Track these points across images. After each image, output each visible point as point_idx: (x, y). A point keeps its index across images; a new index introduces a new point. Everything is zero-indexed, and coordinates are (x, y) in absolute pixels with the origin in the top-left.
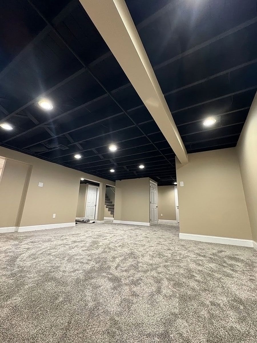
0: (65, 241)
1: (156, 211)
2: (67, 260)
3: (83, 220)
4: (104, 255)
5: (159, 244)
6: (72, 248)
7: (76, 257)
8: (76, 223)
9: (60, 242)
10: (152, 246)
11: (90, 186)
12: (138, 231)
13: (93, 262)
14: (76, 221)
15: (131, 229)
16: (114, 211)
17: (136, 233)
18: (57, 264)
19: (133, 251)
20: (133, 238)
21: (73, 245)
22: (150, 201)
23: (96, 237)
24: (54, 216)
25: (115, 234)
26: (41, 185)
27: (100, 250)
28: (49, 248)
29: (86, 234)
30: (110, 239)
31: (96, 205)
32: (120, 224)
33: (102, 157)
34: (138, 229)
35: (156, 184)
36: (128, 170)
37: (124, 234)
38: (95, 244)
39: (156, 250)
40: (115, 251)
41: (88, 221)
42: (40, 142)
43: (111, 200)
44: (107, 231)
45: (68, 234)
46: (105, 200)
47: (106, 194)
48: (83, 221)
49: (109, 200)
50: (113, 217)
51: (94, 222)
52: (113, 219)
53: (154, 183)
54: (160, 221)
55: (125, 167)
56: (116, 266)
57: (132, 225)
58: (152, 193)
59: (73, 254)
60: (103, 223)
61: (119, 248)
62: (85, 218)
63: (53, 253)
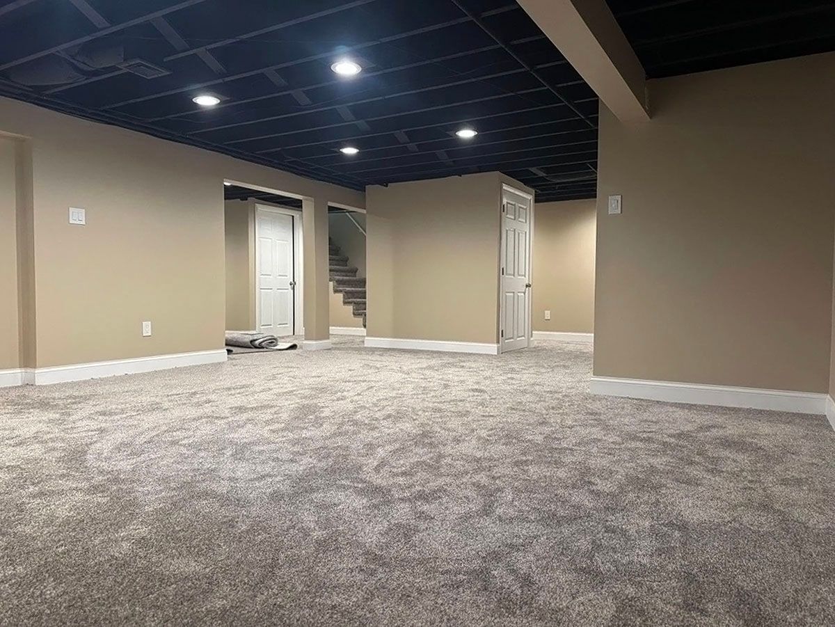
0: (208, 409)
1: (525, 299)
2: (232, 455)
3: (251, 339)
4: (339, 441)
5: (516, 409)
6: (238, 426)
7: (257, 448)
8: (229, 352)
9: (192, 412)
10: (492, 414)
11: (262, 209)
12: (451, 374)
13: (311, 457)
14: (226, 345)
15: (429, 368)
16: (365, 303)
17: (445, 377)
18: (207, 466)
19: (428, 428)
20: (432, 394)
21: (237, 418)
22: (503, 265)
23: (307, 392)
24: (147, 329)
25: (373, 384)
26: (77, 216)
27: (328, 428)
28: (164, 428)
29: (271, 384)
30: (356, 398)
31: (293, 284)
32: (390, 349)
33: (304, 100)
34: (453, 365)
35: (530, 197)
36: (412, 146)
37: (402, 383)
38: (307, 413)
39: (501, 425)
40: (373, 429)
41: (273, 341)
42: (53, 50)
43: (352, 263)
44: (345, 374)
45: (213, 386)
46: (330, 265)
47: (330, 239)
48: (251, 342)
49: (345, 261)
50: (365, 326)
51: (293, 347)
52: (363, 331)
53: (517, 192)
54: (539, 337)
55: (401, 135)
56: (375, 464)
57: (432, 351)
58: (511, 234)
59: (245, 440)
60: (330, 349)
61: (385, 423)
62: (260, 332)
63: (182, 440)
